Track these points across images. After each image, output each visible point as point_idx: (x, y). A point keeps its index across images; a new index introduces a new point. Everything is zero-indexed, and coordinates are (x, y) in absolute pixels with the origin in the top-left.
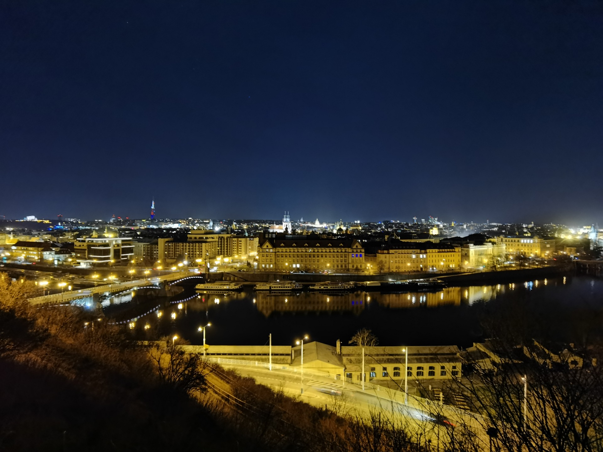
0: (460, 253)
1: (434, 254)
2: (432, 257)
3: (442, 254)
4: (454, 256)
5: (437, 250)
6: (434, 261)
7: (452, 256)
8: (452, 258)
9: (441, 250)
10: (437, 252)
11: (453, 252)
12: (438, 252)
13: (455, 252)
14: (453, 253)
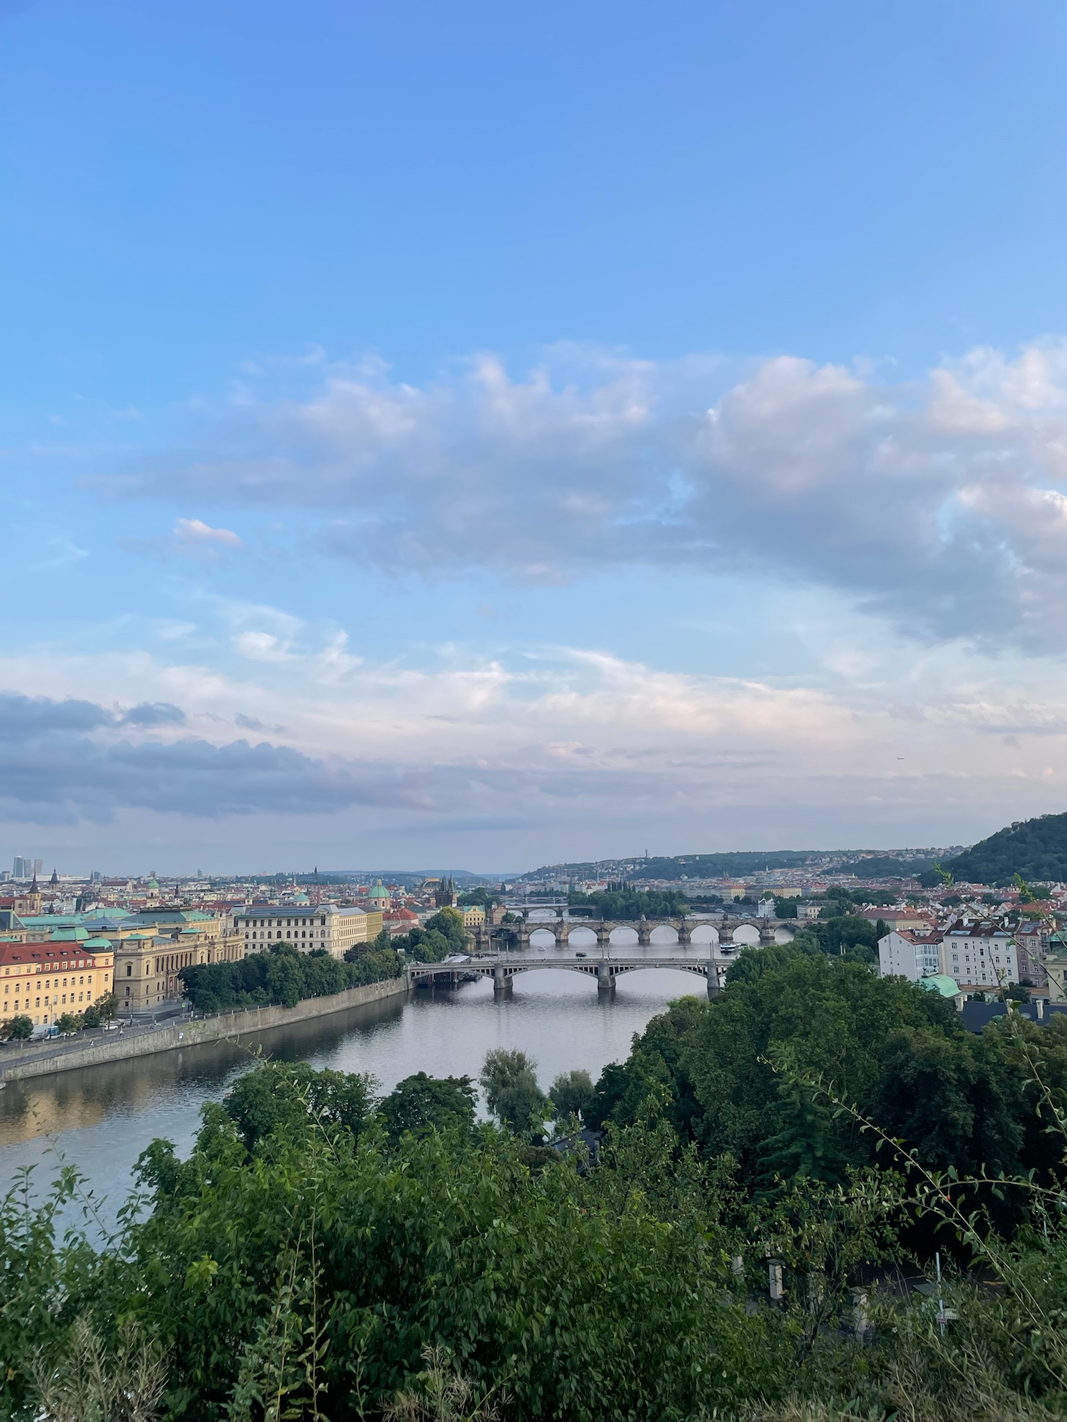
0: (110, 972)
1: (23, 982)
2: (17, 990)
3: (52, 977)
4: (90, 981)
5: (34, 967)
6: (22, 1004)
7: (86, 979)
8: (86, 987)
9: (48, 966)
10: (33, 971)
11: (86, 968)
12: (38, 973)
13: (94, 967)
14: (86, 974)
